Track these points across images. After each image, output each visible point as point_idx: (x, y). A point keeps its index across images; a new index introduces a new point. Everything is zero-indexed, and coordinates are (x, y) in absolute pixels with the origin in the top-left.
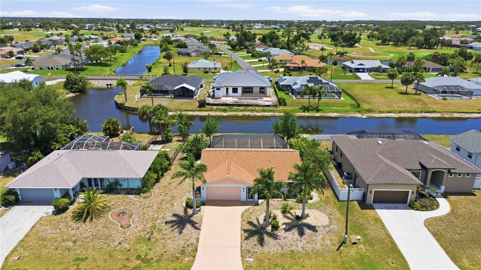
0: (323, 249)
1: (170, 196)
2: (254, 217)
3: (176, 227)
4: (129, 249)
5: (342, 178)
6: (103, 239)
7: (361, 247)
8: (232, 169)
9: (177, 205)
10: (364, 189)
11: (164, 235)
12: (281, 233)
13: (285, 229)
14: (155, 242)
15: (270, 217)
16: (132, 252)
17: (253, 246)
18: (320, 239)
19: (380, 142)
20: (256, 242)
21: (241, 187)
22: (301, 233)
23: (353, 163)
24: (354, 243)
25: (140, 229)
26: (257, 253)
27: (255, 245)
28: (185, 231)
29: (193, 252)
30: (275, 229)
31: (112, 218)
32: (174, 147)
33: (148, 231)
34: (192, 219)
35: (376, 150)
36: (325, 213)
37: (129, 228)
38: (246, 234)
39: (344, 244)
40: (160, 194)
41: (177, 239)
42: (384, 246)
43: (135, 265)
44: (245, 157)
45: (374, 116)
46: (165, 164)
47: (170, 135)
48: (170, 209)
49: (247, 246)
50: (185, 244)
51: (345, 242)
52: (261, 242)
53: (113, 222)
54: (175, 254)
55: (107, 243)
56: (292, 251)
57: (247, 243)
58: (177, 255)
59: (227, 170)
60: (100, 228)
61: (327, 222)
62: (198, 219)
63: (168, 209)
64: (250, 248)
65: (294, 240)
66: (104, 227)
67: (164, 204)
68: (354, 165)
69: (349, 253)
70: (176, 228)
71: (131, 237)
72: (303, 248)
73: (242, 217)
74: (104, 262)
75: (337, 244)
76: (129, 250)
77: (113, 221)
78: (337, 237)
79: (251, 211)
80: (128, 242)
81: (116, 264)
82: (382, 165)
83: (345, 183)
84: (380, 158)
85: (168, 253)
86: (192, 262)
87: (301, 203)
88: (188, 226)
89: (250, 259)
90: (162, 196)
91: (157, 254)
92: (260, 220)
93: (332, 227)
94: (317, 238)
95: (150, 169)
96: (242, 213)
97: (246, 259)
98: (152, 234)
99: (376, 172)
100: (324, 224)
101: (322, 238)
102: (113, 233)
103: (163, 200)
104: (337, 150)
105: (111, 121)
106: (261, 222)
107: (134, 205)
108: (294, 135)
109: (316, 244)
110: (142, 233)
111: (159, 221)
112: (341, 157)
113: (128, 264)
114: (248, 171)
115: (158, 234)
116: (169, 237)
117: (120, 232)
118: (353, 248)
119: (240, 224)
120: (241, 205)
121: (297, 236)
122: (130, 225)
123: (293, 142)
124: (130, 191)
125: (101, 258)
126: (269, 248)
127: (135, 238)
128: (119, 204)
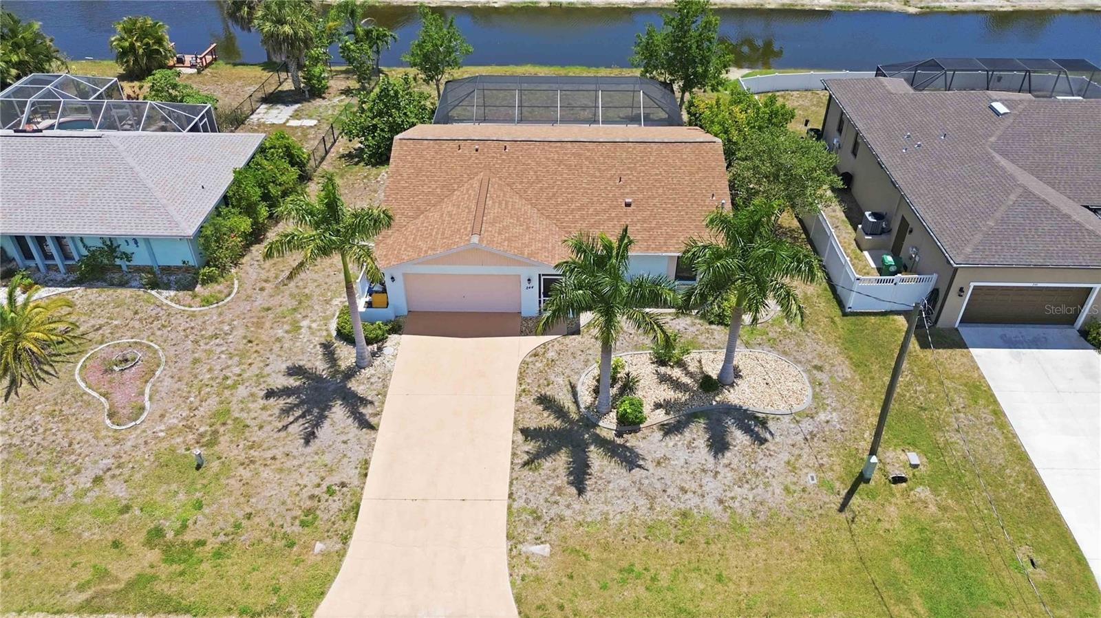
0: (789, 505)
1: (291, 295)
2: (560, 380)
3: (298, 413)
4: (124, 502)
5: (855, 229)
6: (42, 463)
7: (923, 496)
8: (493, 211)
9: (310, 328)
10: (935, 276)
11: (251, 448)
12: (647, 443)
13: (662, 427)
14: (217, 476)
15: (614, 380)
16: (135, 517)
17: (553, 495)
18: (781, 468)
19: (1001, 108)
20: (562, 479)
21: (519, 276)
22: (719, 445)
23: (900, 183)
24: (898, 480)
25: (175, 421)
26: (563, 523)
27: (559, 490)
28: (325, 432)
29: (344, 521)
30: (630, 428)
31: (84, 380)
32: (330, 112)
33: (202, 429)
34: (353, 385)
35: (987, 136)
36: (800, 362)
37: (135, 420)
38: (531, 446)
39: (862, 486)
40: (258, 285)
41: (296, 462)
42: (1004, 495)
43: (137, 570)
44: (538, 164)
45: (940, 7)
46: (284, 178)
47: (317, 74)
48: (286, 345)
49: (530, 496)
50: (319, 485)
51: (867, 476)
52: (579, 476)
53: (85, 397)
54: (282, 526)
55: (55, 477)
56: (685, 515)
57: (533, 482)
58: (288, 529)
59: (471, 217)
60: (37, 418)
61: (807, 401)
62: (374, 387)
63: (278, 345)
64: (542, 501)
65: (691, 470)
66: (52, 414)
67: (268, 325)
68: (906, 191)
69: (879, 520)
70: (296, 419)
71: (138, 454)
72: (721, 502)
73: (521, 379)
74: (33, 554)
75: (837, 485)
76: (126, 509)
77: (85, 393)
78: (838, 455)
79: (551, 354)
80: (126, 476)
81: (74, 565)
82: (1013, 197)
83: (863, 247)
84: (1003, 169)
85: (257, 520)
86: (336, 558)
87: (720, 324)
88: (338, 412)
89: (537, 549)
90: (265, 293)
91: (222, 524)
92: (579, 388)
93: (822, 416)
94: (772, 464)
95: (225, 200)
96: (524, 362)
97: (524, 548)
98: (212, 443)
99: (991, 223)
100: (796, 408)
101: (788, 463)
102: (78, 439)
103: (269, 309)
104: (840, 130)
105: (135, 24)
106: (586, 398)
107: (165, 331)
108: (705, 74)
109: (767, 485)
110: (179, 440)
111: (242, 391)
112: (854, 153)
113: (113, 568)
114: (548, 217)
115: (232, 441)
116: (269, 454)
117: (105, 437)
118: (893, 500)
119: (511, 406)
120: (522, 333)
121: (703, 453)
122: (143, 409)
123: (702, 105)
124: (158, 278)
125: (28, 537)
126: (606, 502)
127: (152, 458)
128: (116, 326)
